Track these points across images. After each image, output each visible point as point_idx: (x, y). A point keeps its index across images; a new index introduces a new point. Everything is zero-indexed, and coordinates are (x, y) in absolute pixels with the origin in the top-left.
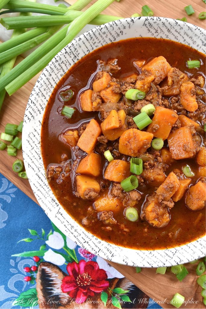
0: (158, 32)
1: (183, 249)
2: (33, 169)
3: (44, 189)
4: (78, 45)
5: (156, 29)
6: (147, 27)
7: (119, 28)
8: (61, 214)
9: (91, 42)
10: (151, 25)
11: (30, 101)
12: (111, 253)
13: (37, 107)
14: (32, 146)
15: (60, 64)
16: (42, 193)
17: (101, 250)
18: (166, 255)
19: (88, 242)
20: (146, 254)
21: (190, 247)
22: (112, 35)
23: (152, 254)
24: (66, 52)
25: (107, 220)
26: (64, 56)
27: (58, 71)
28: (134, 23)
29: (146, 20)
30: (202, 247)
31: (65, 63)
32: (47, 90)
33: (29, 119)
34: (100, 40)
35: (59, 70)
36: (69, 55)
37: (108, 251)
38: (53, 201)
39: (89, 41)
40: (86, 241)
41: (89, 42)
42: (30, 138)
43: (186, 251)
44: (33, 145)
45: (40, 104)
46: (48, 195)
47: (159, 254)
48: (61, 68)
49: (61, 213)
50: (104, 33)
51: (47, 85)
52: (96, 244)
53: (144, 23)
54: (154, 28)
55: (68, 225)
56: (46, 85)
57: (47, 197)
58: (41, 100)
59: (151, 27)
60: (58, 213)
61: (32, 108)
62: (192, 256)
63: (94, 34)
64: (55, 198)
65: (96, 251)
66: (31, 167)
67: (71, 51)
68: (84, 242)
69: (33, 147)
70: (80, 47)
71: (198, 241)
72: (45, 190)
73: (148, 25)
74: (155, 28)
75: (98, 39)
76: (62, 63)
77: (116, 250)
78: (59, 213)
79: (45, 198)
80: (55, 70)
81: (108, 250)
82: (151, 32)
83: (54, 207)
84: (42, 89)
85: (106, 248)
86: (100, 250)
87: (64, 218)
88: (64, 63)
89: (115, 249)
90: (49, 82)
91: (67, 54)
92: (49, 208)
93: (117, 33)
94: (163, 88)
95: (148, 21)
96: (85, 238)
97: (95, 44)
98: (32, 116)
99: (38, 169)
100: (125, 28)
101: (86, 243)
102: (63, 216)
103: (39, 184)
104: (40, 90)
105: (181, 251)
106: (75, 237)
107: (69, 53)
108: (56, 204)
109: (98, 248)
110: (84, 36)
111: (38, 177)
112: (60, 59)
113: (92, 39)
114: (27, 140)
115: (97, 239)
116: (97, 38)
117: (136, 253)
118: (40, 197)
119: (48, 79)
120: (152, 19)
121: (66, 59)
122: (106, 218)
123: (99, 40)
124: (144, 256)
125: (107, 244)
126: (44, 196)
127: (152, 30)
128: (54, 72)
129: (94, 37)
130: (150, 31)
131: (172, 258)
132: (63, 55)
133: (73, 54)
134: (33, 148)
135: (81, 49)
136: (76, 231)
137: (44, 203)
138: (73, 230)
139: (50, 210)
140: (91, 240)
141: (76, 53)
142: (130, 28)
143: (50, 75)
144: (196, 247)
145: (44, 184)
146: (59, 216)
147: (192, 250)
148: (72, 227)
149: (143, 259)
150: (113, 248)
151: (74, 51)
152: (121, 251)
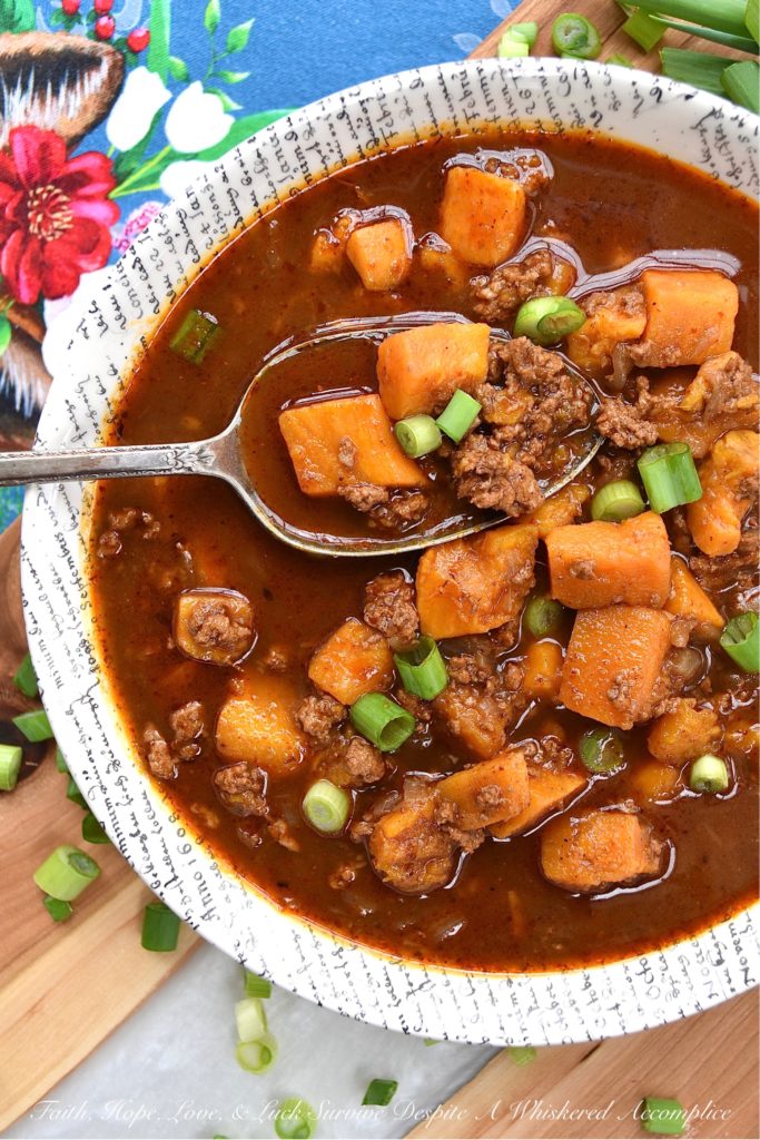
0: (737, 178)
1: (449, 988)
2: (52, 513)
3: (66, 595)
4: (401, 102)
5: (738, 163)
6: (705, 142)
7: (593, 98)
8: (94, 707)
9: (459, 107)
10: (726, 140)
11: (128, 262)
12: (205, 904)
13: (150, 287)
14: (77, 428)
15: (303, 150)
16: (52, 612)
17: (178, 880)
18: (383, 982)
19: (144, 838)
20: (322, 950)
21: (474, 990)
22: (554, 113)
23: (341, 957)
24: (344, 113)
25: (236, 794)
26: (331, 126)
27: (287, 174)
28: (661, 106)
29: (713, 113)
30: (513, 1010)
31: (325, 150)
32: (215, 232)
33: (101, 324)
34: (497, 113)
35: (291, 172)
36: (352, 129)
37: (201, 891)
38: (83, 650)
39: (455, 102)
40: (139, 832)
41: (450, 106)
42: (82, 395)
43: (455, 1000)
44: (86, 424)
45: (167, 277)
46: (74, 624)
47: (365, 966)
48: (302, 166)
49: (93, 703)
50: (526, 94)
51: (221, 215)
52: (173, 853)
53: (700, 123)
54: (730, 156)
55: (102, 753)
56: (216, 211)
57: (66, 631)
58: (179, 263)
59: (720, 148)
60: (82, 698)
61: (128, 285)
62: (464, 1027)
63: (483, 86)
64: (94, 641)
65: (158, 878)
66: (47, 506)
67: (363, 116)
68: (131, 835)
69: (80, 432)
70: (408, 111)
71: (510, 982)
72: (69, 603)
73: (711, 136)
74: (732, 159)
75: (492, 105)
76: (311, 148)
77: (227, 898)
78: (87, 699)
79: (58, 633)
80: (274, 166)
81: (203, 887)
82: (713, 165)
83: (80, 671)
84: (194, 226)
85: (198, 876)
86: (175, 878)
87: (98, 723)
88: (319, 152)
89: (228, 891)
90: (234, 204)
91: (345, 121)
92: (57, 676)
93: (575, 111)
94: (655, 399)
95: (720, 121)
96: (142, 817)
97: (472, 119)
98: (121, 316)
99: (73, 518)
100: (615, 106)
101: (138, 838)
102: (96, 716)
103: (56, 574)
104: (184, 227)
105: (440, 991)
106: (107, 804)
107: (353, 119)
108: (92, 660)
109: (173, 870)
110: (441, 77)
111: (62, 547)
112: (311, 132)
113: (468, 100)
114: (67, 402)
115: (182, 832)
116: (488, 103)
117: (293, 931)
118: (38, 625)
119: (234, 194)
120: (737, 123)
121: (332, 140)
122: (234, 790)
123: (494, 109)
124: (311, 955)
125: (211, 862)
126: (57, 626)
127: (716, 157)
128: (267, 176)
129: (478, 95)
130: (709, 157)
131: (397, 1005)
132: (327, 123)
133: (371, 130)
134: (80, 437)
135: (408, 119)
136: (121, 784)
137: (46, 652)
138: (114, 776)
139: (59, 684)
140: (159, 832)
141: (381, 129)
142: (635, 117)
143: (245, 182)
144: (493, 1001)
145: (75, 580)
146: (83, 711)
147: (476, 1003)
148: (115, 764)
149: (302, 965)
150: (223, 887)
151: (378, 121)
152: (243, 908)
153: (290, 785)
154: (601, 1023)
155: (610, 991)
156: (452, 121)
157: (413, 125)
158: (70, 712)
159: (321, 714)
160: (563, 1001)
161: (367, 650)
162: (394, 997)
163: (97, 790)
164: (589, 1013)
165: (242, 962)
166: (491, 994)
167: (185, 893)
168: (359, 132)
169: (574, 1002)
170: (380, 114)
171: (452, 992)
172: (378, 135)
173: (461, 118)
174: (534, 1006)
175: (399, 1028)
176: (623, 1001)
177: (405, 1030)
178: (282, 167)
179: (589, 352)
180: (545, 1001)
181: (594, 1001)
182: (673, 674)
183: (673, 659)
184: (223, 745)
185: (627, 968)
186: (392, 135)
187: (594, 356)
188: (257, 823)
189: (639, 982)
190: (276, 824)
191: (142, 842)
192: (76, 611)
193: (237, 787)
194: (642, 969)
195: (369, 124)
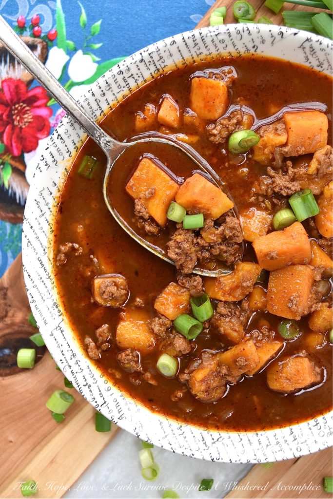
0: (322, 67)
1: (230, 439)
2: (34, 249)
3: (45, 284)
4: (167, 52)
5: (321, 60)
6: (305, 53)
7: (253, 40)
8: (62, 332)
9: (193, 51)
10: (315, 51)
11: (56, 135)
12: (119, 412)
13: (66, 146)
14: (41, 211)
15: (126, 78)
17: (107, 403)
18: (201, 439)
19: (90, 386)
20: (172, 428)
21: (241, 439)
22: (236, 48)
23: (181, 430)
24: (142, 60)
25: (127, 363)
26: (137, 66)
27: (120, 89)
28: (284, 40)
29: (307, 40)
30: (260, 447)
31: (136, 77)
33: (47, 165)
34: (210, 51)
35: (122, 88)
36: (146, 66)
37: (117, 407)
38: (55, 307)
39: (191, 49)
42: (42, 196)
43: (233, 444)
44: (45, 209)
45: (73, 140)
46: (49, 296)
47: (192, 433)
48: (127, 85)
49: (61, 329)
50: (223, 41)
51: (94, 111)
52: (103, 392)
53: (302, 45)
54: (317, 58)
55: (68, 351)
56: (91, 109)
57: (46, 300)
58: (77, 134)
59: (313, 55)
60: (57, 328)
61: (56, 146)
62: (238, 456)
63: (202, 40)
64: (59, 303)
65: (98, 403)
66: (32, 247)
67: (151, 60)
68: (84, 385)
69: (43, 212)
70: (171, 55)
72: (46, 287)
73: (308, 50)
74: (318, 59)
75: (207, 48)
76: (130, 77)
77: (129, 409)
78: (59, 328)
79: (43, 301)
80: (114, 87)
81: (117, 405)
82: (310, 63)
83: (54, 316)
85: (115, 400)
86: (105, 402)
87: (65, 338)
88: (134, 78)
89: (129, 405)
90: (99, 105)
91: (143, 63)
92: (44, 319)
93: (246, 46)
94: (296, 170)
95: (311, 43)
96: (88, 377)
97: (200, 55)
98: (55, 160)
99: (44, 250)
100: (263, 42)
101: (87, 387)
102: (63, 335)
103: (39, 275)
105: (226, 441)
106: (72, 373)
107: (147, 62)
108: (59, 311)
109: (104, 399)
110: (183, 39)
111: (41, 263)
112: (129, 70)
113: (197, 47)
114: (36, 200)
115: (106, 382)
117: (159, 421)
118: (34, 299)
119: (98, 101)
120: (319, 43)
121: (138, 72)
122: (127, 362)
124: (168, 430)
125: (120, 393)
126: (42, 298)
127: (311, 59)
128: (112, 91)
129: (201, 44)
130: (308, 60)
131: (208, 449)
132: (135, 65)
133: (155, 65)
134: (43, 215)
135: (171, 59)
136: (77, 363)
137: (38, 310)
138: (74, 360)
139: (46, 323)
140: (96, 383)
141: (160, 65)
142: (272, 46)
143: (102, 95)
144: (250, 443)
145: (48, 277)
146: (57, 334)
147: (243, 445)
148: (74, 355)
149: (164, 435)
150: (126, 404)
151: (158, 61)
152: (136, 412)
153: (151, 357)
154: (299, 450)
155: (302, 435)
156: (191, 57)
157: (174, 61)
158: (52, 335)
159: (161, 325)
160: (281, 441)
161: (180, 296)
162: (206, 446)
163: (67, 368)
164: (293, 445)
165: (138, 437)
166: (249, 440)
167: (110, 409)
168: (149, 67)
169: (286, 441)
170: (159, 58)
171: (232, 441)
172: (159, 67)
173: (195, 55)
174: (269, 444)
175: (210, 459)
176: (308, 439)
177: (213, 460)
178: (118, 86)
179: (263, 153)
180: (273, 441)
181: (295, 440)
182: (317, 293)
183: (315, 286)
184: (120, 343)
185: (308, 424)
186: (165, 66)
187: (266, 154)
188: (138, 375)
189: (315, 429)
190: (146, 374)
191: (89, 388)
192: (50, 291)
193: (128, 360)
194: (315, 424)
195: (154, 63)
